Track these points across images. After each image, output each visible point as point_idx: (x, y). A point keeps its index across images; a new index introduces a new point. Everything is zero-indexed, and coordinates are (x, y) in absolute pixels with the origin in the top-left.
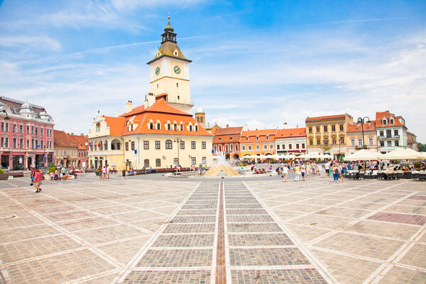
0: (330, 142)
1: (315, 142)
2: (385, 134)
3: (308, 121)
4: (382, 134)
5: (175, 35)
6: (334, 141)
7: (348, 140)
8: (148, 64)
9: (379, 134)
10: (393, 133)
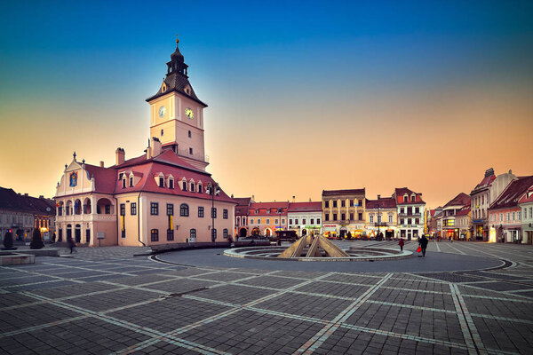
0: (348, 217)
1: (331, 217)
2: (406, 211)
3: (325, 193)
4: (402, 211)
5: (186, 67)
6: (352, 216)
7: (366, 216)
8: (148, 101)
9: (399, 211)
10: (414, 211)
